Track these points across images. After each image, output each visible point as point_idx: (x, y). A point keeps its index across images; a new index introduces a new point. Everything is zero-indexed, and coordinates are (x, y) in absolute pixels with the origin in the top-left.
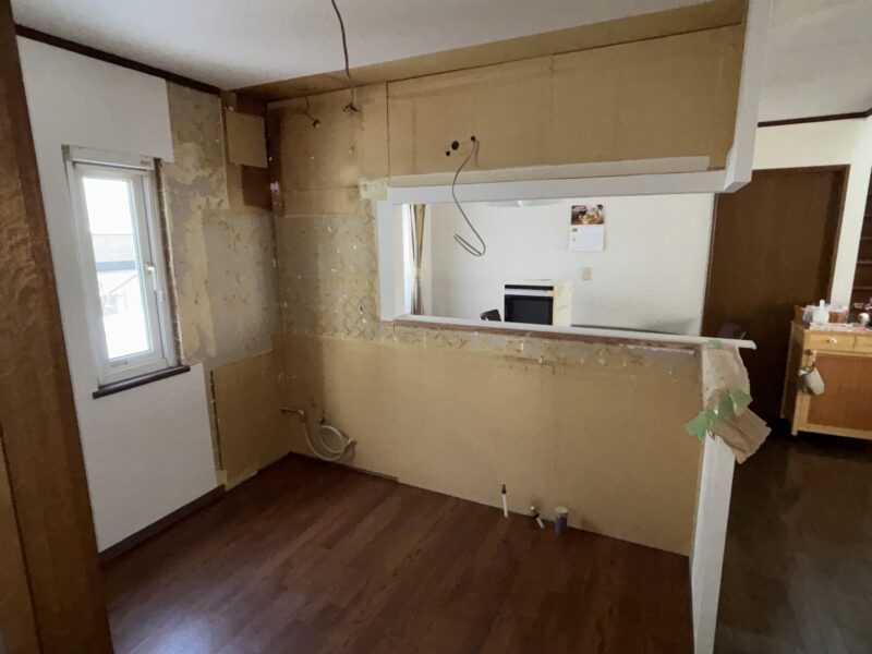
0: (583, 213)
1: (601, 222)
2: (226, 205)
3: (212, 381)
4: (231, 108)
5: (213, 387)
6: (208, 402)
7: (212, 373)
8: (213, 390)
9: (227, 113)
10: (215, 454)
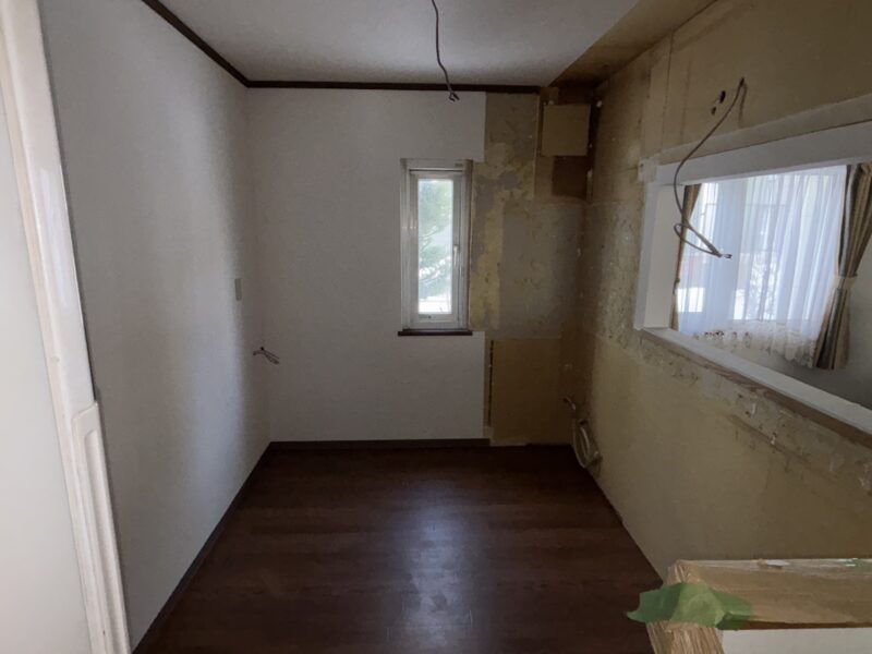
2: (531, 196)
3: (492, 349)
4: (551, 102)
5: (491, 354)
6: (486, 365)
7: (492, 343)
8: (491, 357)
9: (545, 108)
10: (485, 410)
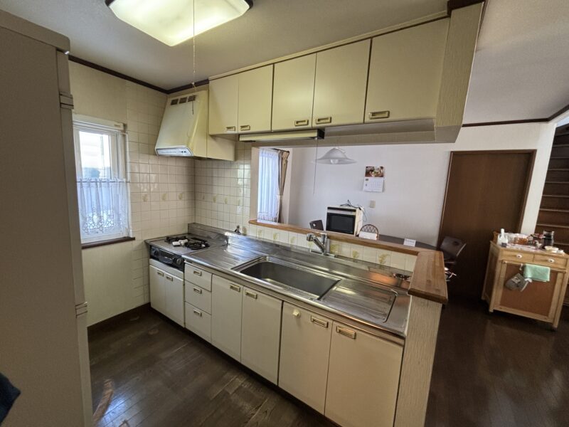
0: (372, 171)
1: (382, 176)
